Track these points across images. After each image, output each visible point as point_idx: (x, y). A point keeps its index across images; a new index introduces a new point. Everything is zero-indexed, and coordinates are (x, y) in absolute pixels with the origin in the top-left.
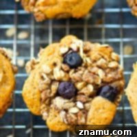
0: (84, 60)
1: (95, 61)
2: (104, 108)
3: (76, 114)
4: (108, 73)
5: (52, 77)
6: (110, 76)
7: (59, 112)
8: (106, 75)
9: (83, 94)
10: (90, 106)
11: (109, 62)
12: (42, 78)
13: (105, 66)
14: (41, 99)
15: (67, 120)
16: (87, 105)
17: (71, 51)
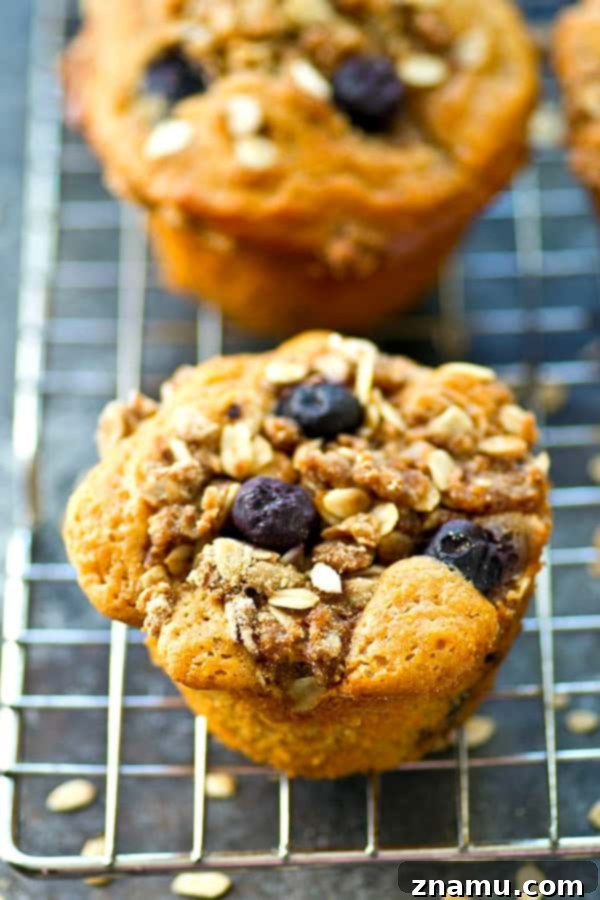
0: (373, 413)
1: (420, 421)
2: (436, 599)
3: (300, 615)
4: (477, 473)
5: (215, 463)
6: (482, 482)
7: (221, 601)
8: (464, 479)
9: (348, 538)
10: (371, 590)
11: (488, 435)
12: (168, 457)
13: (467, 443)
14: (147, 545)
15: (256, 638)
16: (358, 584)
17: (315, 379)
